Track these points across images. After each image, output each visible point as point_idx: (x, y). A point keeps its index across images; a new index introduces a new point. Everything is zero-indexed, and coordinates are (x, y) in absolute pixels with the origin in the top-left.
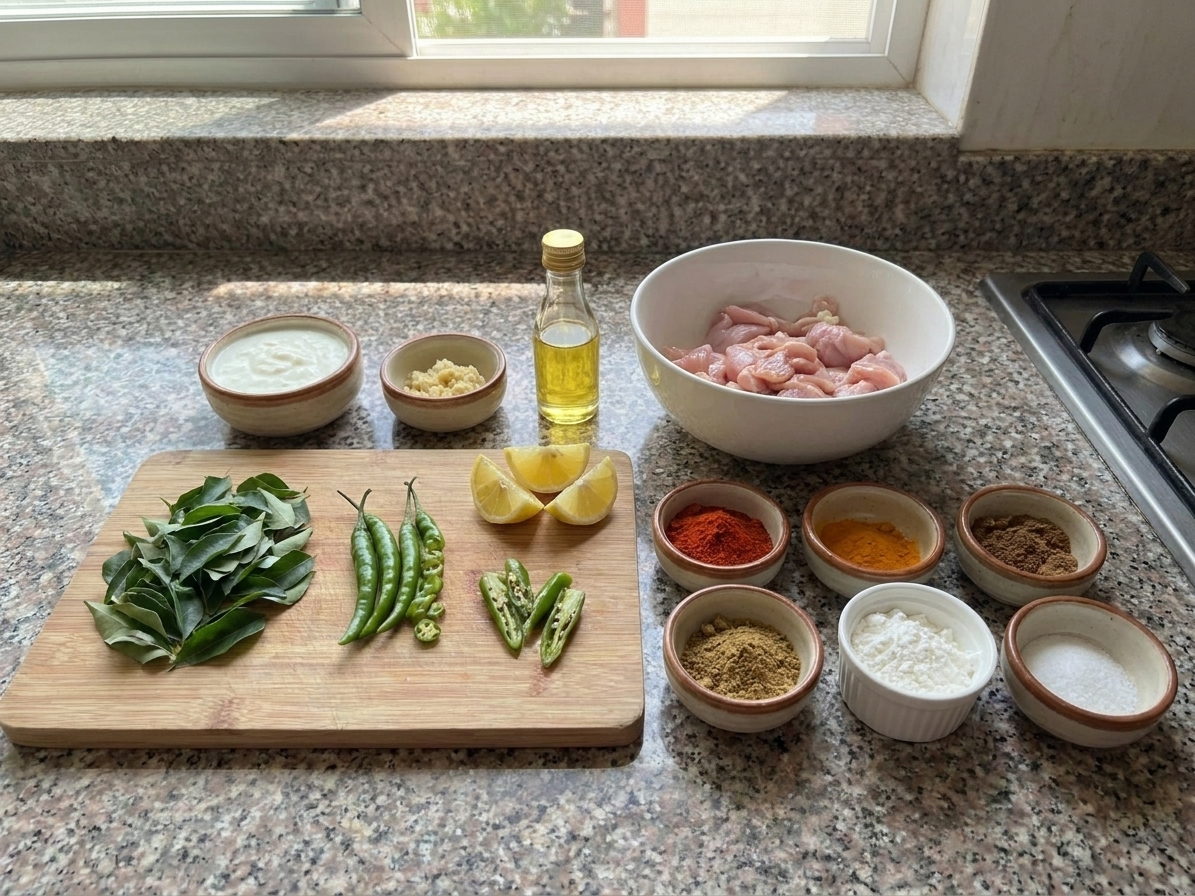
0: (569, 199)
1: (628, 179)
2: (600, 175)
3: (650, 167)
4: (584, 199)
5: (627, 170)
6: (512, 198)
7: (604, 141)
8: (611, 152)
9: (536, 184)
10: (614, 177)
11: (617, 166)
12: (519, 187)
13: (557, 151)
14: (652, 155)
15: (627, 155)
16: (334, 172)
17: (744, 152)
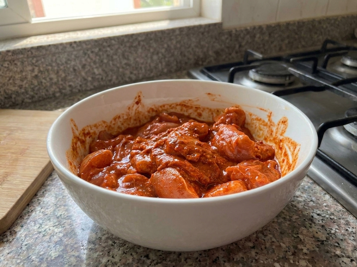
0: (112, 60)
1: (132, 49)
2: (123, 50)
3: (139, 44)
4: (118, 59)
5: (132, 46)
6: (92, 64)
7: (122, 36)
8: (126, 40)
9: (100, 56)
10: (127, 49)
11: (128, 45)
12: (94, 59)
13: (106, 42)
14: (140, 39)
15: (131, 40)
16: (19, 64)
17: (169, 34)
